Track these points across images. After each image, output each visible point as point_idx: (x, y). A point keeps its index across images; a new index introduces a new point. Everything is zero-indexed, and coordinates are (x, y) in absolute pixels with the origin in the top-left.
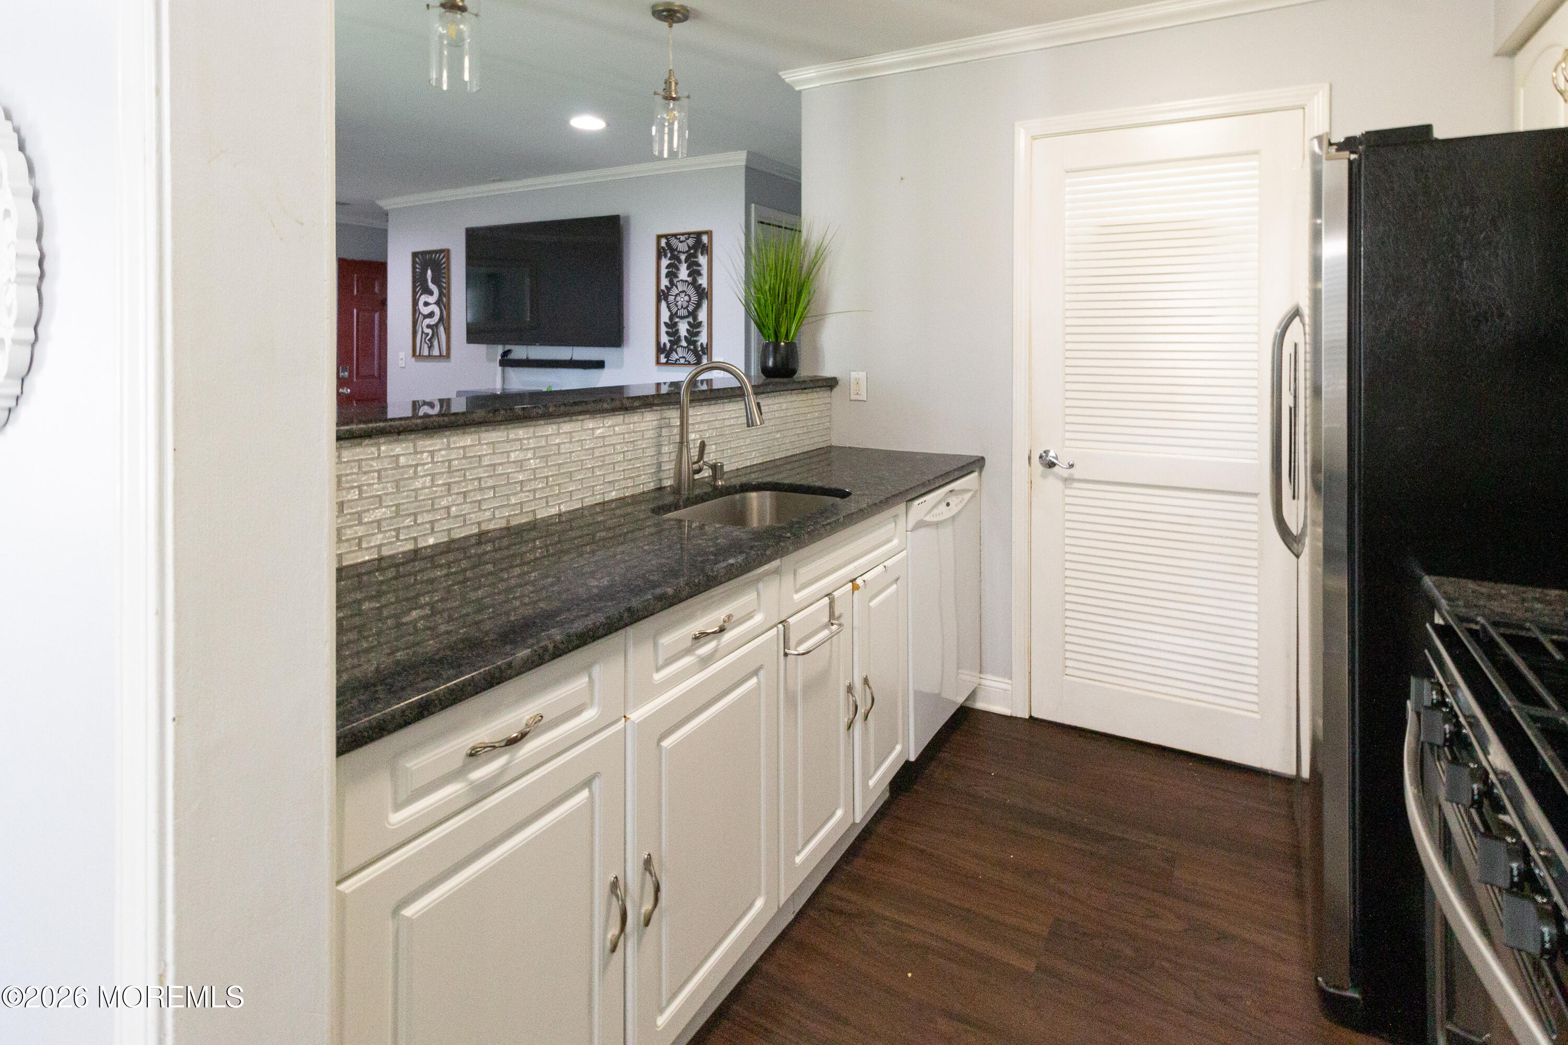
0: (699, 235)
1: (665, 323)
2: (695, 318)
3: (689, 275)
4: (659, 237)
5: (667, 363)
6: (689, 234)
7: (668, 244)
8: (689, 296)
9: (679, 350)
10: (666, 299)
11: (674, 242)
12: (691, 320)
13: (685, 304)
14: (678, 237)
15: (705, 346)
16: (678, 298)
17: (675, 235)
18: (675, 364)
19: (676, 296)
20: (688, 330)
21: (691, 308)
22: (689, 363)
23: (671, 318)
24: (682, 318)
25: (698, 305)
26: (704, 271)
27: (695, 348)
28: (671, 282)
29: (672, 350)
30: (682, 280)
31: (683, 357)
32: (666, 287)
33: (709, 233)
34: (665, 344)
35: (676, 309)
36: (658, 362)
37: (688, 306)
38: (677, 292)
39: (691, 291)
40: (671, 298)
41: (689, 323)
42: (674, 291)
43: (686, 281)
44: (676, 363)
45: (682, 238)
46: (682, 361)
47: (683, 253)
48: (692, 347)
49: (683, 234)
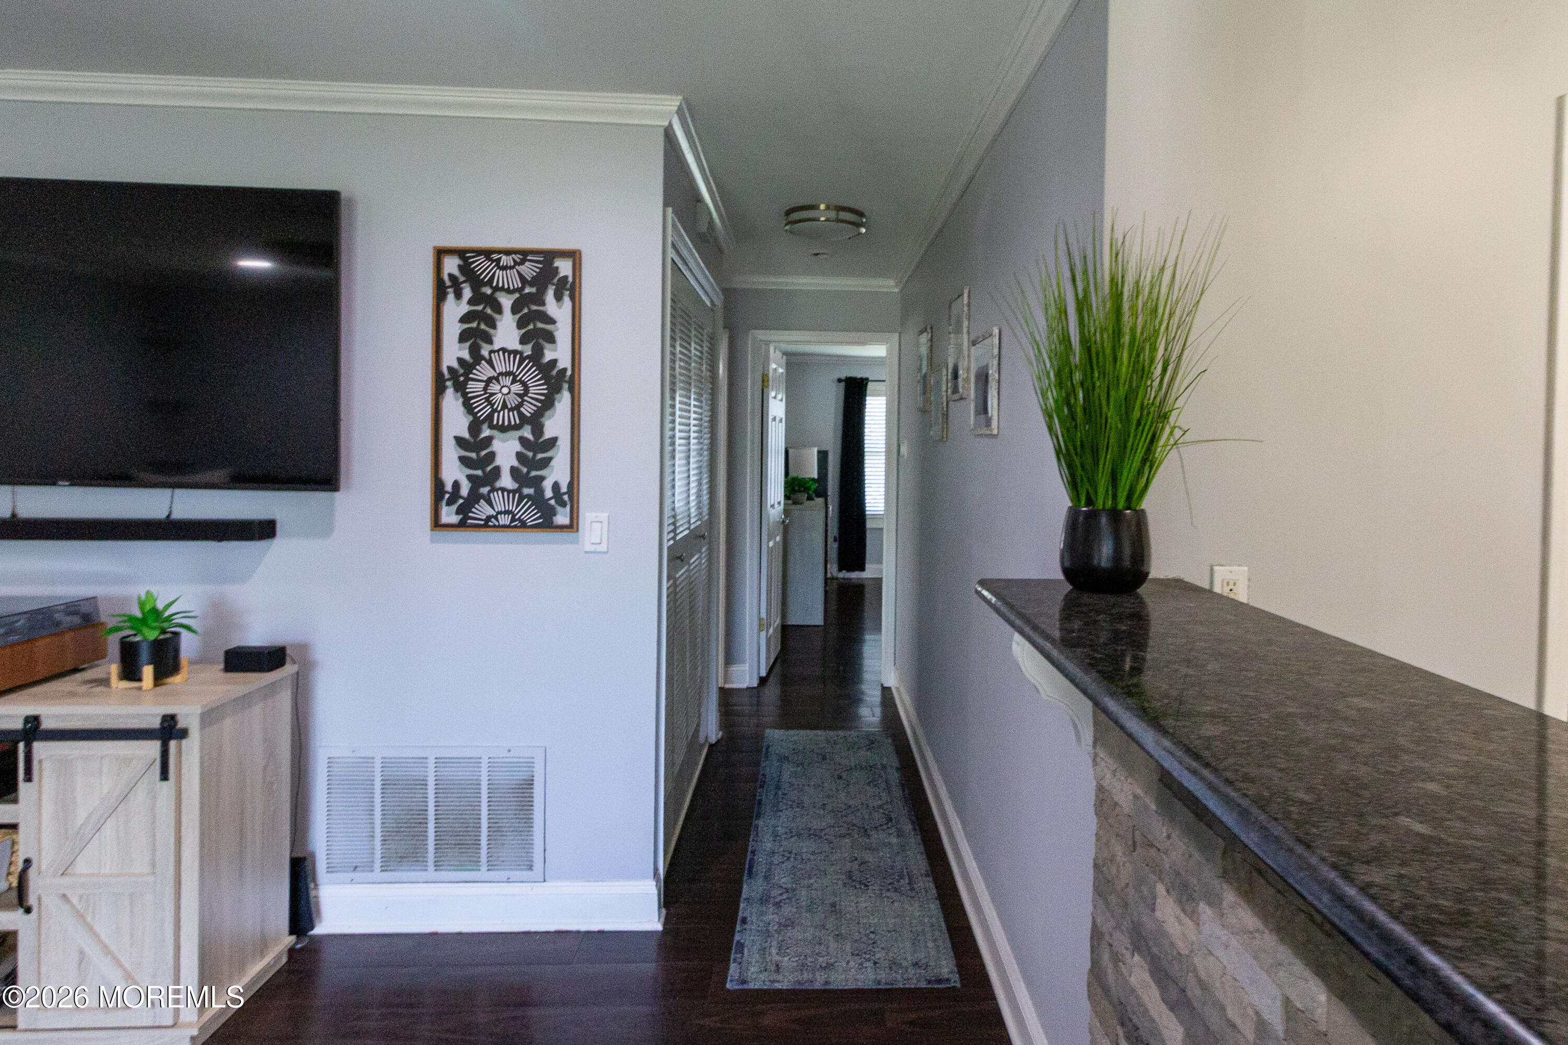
0: (549, 256)
1: (460, 441)
2: (538, 430)
3: (523, 340)
4: (440, 253)
5: (462, 525)
6: (525, 254)
7: (465, 268)
8: (524, 384)
9: (497, 497)
10: (460, 388)
11: (481, 265)
12: (527, 432)
13: (513, 401)
14: (495, 256)
15: (564, 489)
16: (494, 387)
17: (487, 253)
18: (486, 526)
19: (489, 381)
20: (519, 456)
21: (527, 410)
22: (523, 525)
23: (474, 428)
24: (503, 429)
25: (548, 403)
26: (563, 332)
27: (540, 491)
28: (475, 351)
29: (474, 498)
30: (504, 350)
31: (507, 512)
32: (461, 361)
33: (574, 255)
34: (456, 485)
35: (488, 410)
36: (437, 524)
37: (521, 405)
38: (491, 373)
39: (530, 374)
40: (475, 387)
41: (522, 440)
42: (484, 371)
43: (515, 352)
44: (486, 524)
45: (505, 260)
46: (504, 520)
47: (509, 291)
48: (527, 491)
49: (508, 252)
